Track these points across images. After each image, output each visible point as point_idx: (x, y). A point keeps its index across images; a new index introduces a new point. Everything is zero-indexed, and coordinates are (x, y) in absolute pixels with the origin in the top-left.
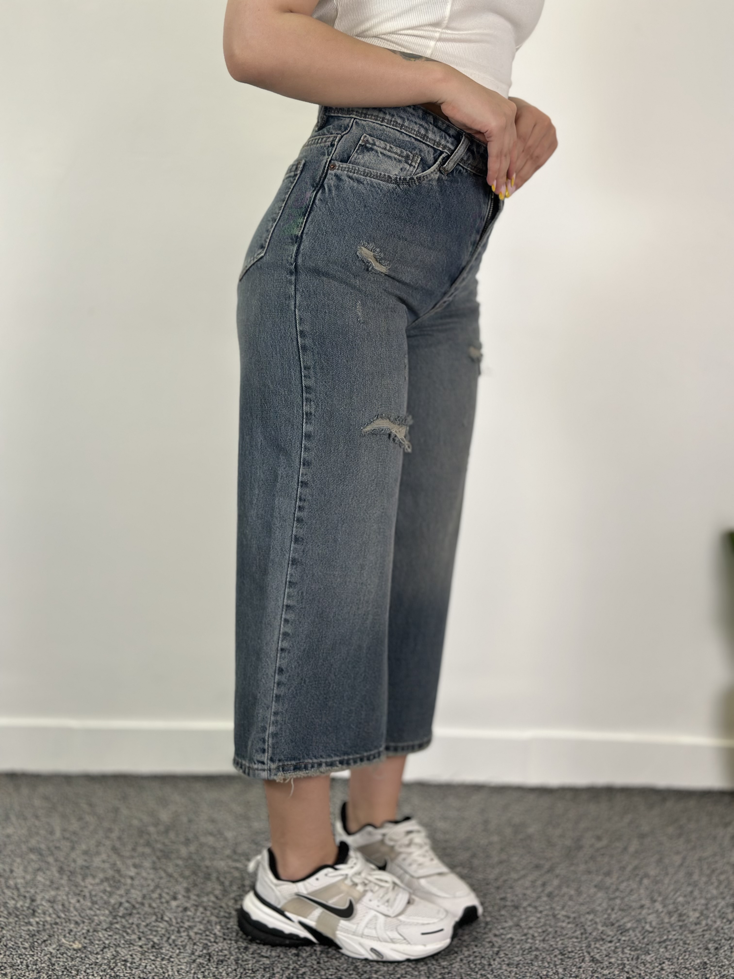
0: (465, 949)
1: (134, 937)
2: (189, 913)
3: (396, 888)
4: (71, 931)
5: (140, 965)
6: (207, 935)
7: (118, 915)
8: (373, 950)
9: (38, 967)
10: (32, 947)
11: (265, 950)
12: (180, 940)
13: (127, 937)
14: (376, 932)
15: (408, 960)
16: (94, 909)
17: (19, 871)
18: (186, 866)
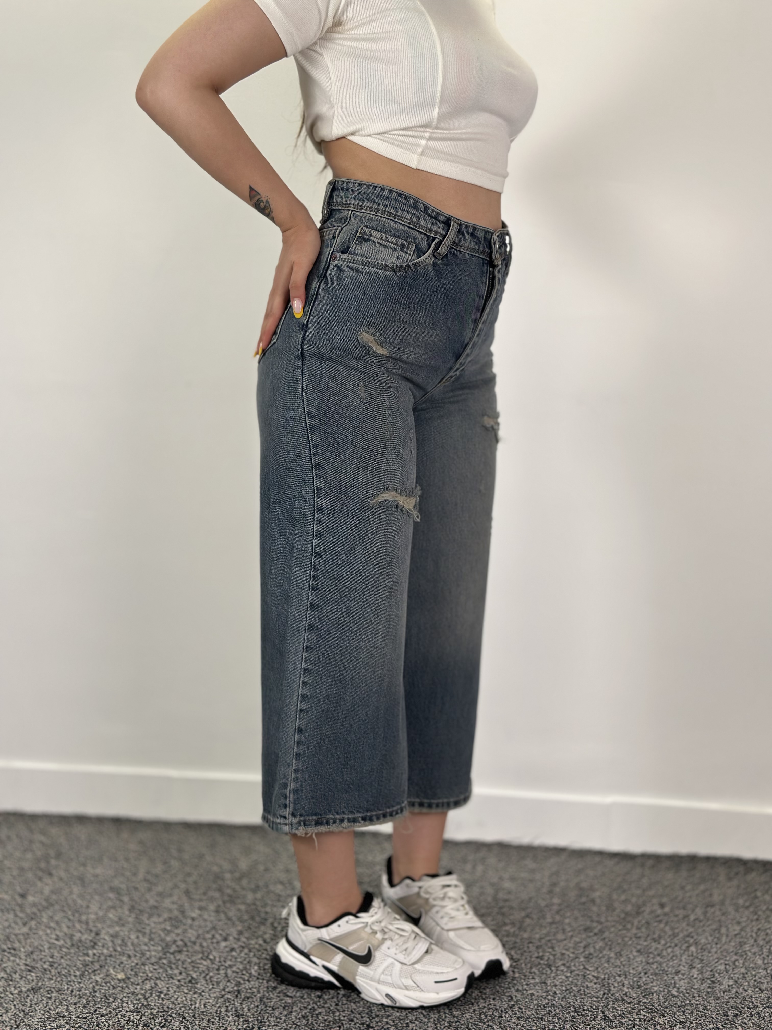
0: (482, 1001)
1: (176, 972)
2: (234, 953)
3: (418, 938)
4: (122, 963)
5: (173, 996)
6: (243, 974)
7: (168, 952)
8: (388, 996)
9: (81, 993)
10: (82, 975)
11: (291, 991)
12: (216, 977)
13: (170, 972)
14: (392, 978)
15: (422, 1007)
16: (149, 945)
17: (94, 907)
18: (247, 911)
